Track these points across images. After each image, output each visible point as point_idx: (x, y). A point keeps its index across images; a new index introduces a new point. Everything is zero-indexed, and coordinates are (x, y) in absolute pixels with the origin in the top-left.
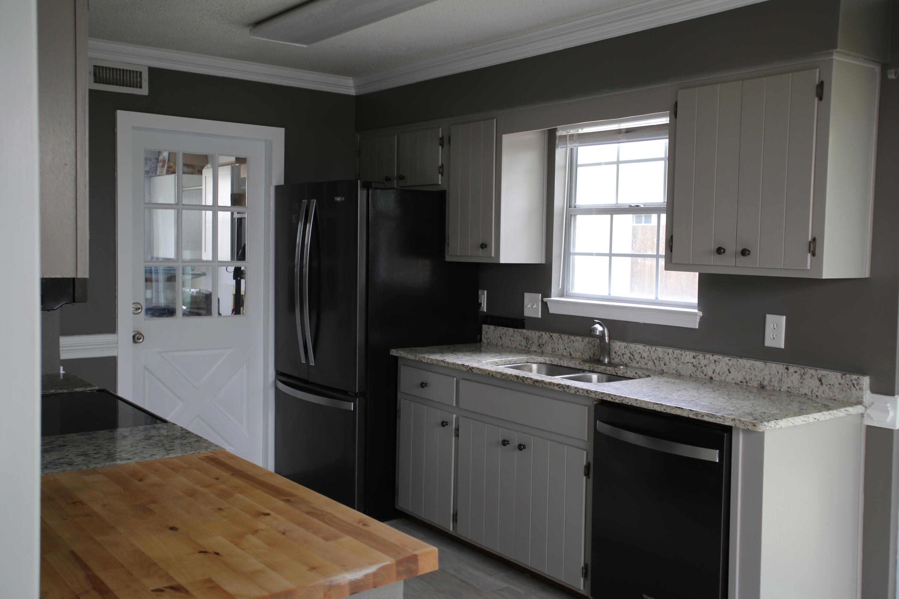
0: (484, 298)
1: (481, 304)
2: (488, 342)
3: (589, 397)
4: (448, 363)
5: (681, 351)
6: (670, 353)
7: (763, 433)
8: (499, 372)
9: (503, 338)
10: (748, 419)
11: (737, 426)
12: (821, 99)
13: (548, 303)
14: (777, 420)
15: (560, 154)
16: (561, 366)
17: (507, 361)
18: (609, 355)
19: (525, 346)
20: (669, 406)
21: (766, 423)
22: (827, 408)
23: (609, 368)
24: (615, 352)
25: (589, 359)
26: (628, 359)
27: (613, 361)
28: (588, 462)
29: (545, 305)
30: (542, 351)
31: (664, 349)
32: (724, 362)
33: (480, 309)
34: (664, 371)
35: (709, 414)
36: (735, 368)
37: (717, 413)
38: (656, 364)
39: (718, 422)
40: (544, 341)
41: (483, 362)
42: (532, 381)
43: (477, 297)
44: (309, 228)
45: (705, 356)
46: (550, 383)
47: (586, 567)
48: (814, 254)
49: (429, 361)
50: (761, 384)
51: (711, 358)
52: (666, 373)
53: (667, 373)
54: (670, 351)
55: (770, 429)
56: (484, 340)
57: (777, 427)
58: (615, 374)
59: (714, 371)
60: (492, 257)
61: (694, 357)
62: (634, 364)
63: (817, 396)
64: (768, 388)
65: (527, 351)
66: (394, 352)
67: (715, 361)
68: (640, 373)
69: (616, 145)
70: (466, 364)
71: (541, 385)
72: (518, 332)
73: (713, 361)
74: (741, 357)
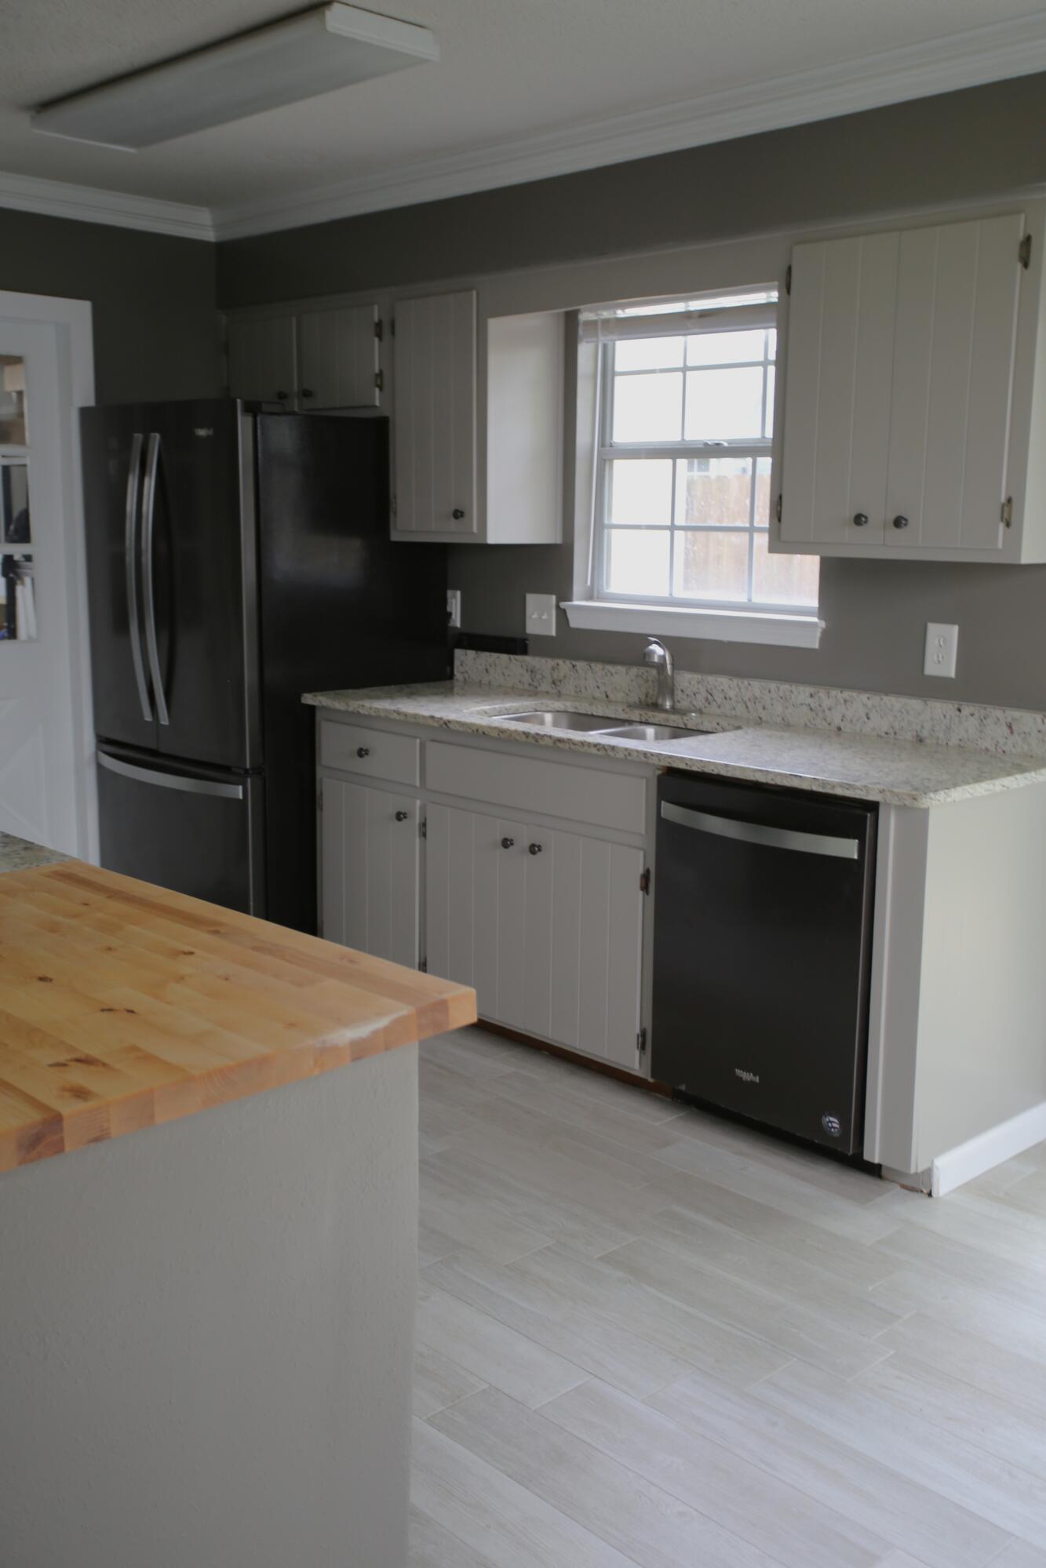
0: (455, 603)
1: (450, 614)
2: (465, 679)
3: (647, 764)
4: (406, 715)
5: (791, 686)
6: (772, 690)
7: (926, 811)
8: (495, 728)
9: (492, 671)
10: (905, 790)
11: (888, 801)
12: (1026, 265)
13: (568, 611)
14: (948, 789)
15: (585, 352)
16: (592, 715)
17: (504, 710)
18: (672, 694)
19: (530, 684)
20: (780, 774)
21: (932, 795)
22: (1022, 769)
23: (673, 717)
24: (682, 691)
25: (638, 703)
26: (703, 701)
27: (678, 706)
28: (646, 867)
29: (562, 614)
30: (559, 692)
31: (762, 684)
32: (861, 701)
33: (449, 622)
34: (764, 719)
35: (845, 785)
36: (877, 711)
37: (855, 781)
38: (750, 708)
39: (858, 796)
40: (562, 675)
41: (465, 711)
42: (552, 741)
43: (444, 601)
44: (150, 484)
45: (828, 693)
46: (583, 743)
47: (643, 1034)
48: (1008, 525)
49: (373, 714)
50: (918, 736)
51: (840, 696)
52: (765, 722)
53: (767, 722)
54: (773, 685)
55: (938, 803)
56: (458, 675)
57: (949, 800)
58: (683, 726)
59: (843, 716)
60: (473, 533)
61: (811, 696)
62: (714, 709)
63: (1004, 752)
64: (928, 741)
65: (533, 692)
66: (308, 699)
67: (845, 701)
68: (724, 723)
69: (681, 339)
70: (438, 715)
71: (567, 746)
72: (516, 660)
73: (842, 701)
74: (887, 694)
